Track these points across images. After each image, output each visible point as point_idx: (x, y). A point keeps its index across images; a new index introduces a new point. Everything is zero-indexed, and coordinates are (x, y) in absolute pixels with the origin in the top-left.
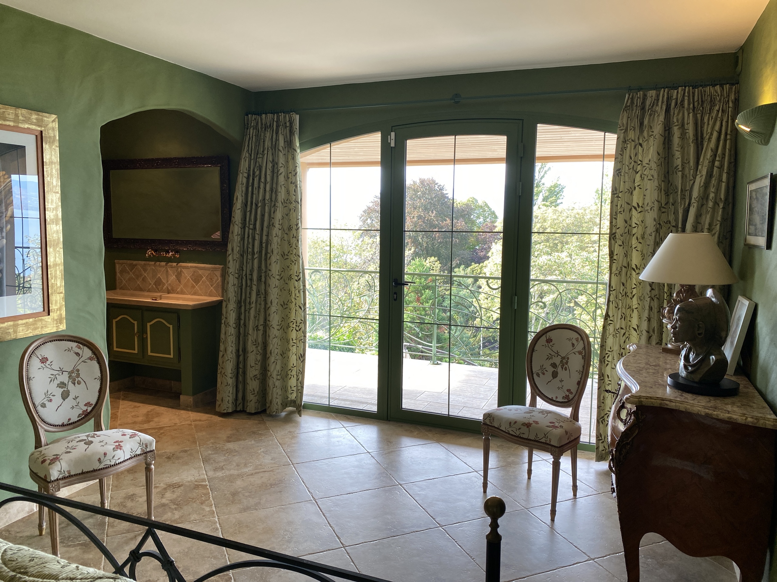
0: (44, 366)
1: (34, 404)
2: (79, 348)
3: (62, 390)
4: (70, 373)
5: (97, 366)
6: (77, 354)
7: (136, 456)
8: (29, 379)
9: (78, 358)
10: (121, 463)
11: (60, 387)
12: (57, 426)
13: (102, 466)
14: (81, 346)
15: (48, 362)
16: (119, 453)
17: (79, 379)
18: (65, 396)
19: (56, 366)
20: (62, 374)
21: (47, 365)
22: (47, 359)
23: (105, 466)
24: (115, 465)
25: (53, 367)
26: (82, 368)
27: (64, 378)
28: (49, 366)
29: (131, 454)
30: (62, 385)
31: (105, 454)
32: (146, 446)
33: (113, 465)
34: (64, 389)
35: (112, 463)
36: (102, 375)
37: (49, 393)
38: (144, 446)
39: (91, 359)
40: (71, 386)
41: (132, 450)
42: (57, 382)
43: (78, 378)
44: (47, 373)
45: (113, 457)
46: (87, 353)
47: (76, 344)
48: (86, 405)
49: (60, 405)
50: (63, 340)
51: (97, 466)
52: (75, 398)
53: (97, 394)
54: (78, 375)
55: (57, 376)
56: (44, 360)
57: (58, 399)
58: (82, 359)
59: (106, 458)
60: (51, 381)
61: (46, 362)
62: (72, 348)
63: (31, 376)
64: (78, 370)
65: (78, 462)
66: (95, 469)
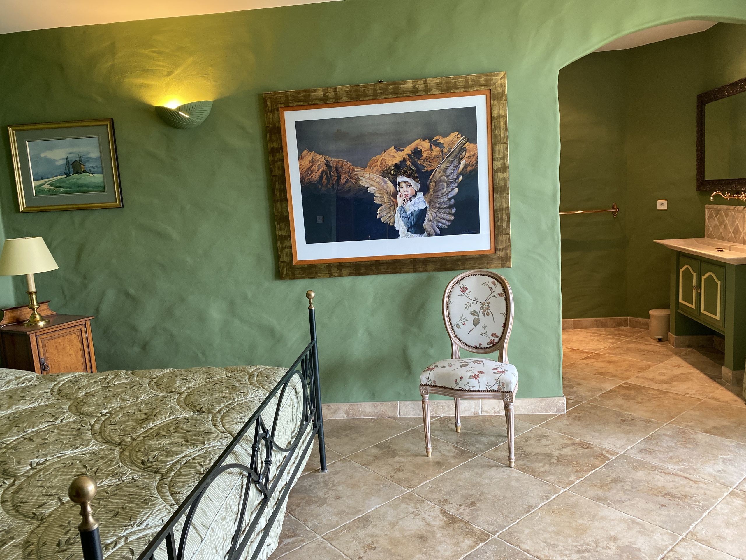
0: (463, 294)
1: (451, 323)
2: (494, 284)
3: (474, 317)
4: (482, 304)
5: (504, 302)
6: (491, 289)
7: (493, 391)
8: (449, 303)
9: (491, 292)
10: (475, 391)
11: (473, 314)
12: (471, 347)
13: (457, 388)
14: (496, 282)
15: (467, 292)
16: (474, 382)
17: (489, 311)
18: (476, 323)
19: (472, 296)
20: (476, 303)
21: (465, 294)
22: (466, 289)
23: (461, 389)
24: (469, 390)
25: (470, 296)
26: (492, 301)
27: (477, 307)
28: (467, 295)
29: (487, 387)
30: (474, 313)
31: (461, 378)
32: (503, 385)
33: (467, 390)
34: (475, 317)
35: (467, 389)
36: (507, 312)
37: (463, 317)
38: (501, 384)
39: (500, 295)
40: (481, 316)
41: (487, 383)
42: (471, 310)
43: (487, 310)
44: (464, 300)
45: (468, 383)
46: (499, 289)
47: (493, 280)
48: (492, 335)
49: (472, 330)
50: (485, 275)
51: (454, 386)
52: (484, 327)
53: (502, 328)
54: (488, 308)
55: (472, 304)
56: (464, 290)
57: (470, 324)
58: (493, 294)
59: (461, 382)
60: (466, 308)
61: (465, 291)
62: (488, 283)
63: (451, 300)
64: (488, 303)
65: (442, 377)
66: (453, 388)
